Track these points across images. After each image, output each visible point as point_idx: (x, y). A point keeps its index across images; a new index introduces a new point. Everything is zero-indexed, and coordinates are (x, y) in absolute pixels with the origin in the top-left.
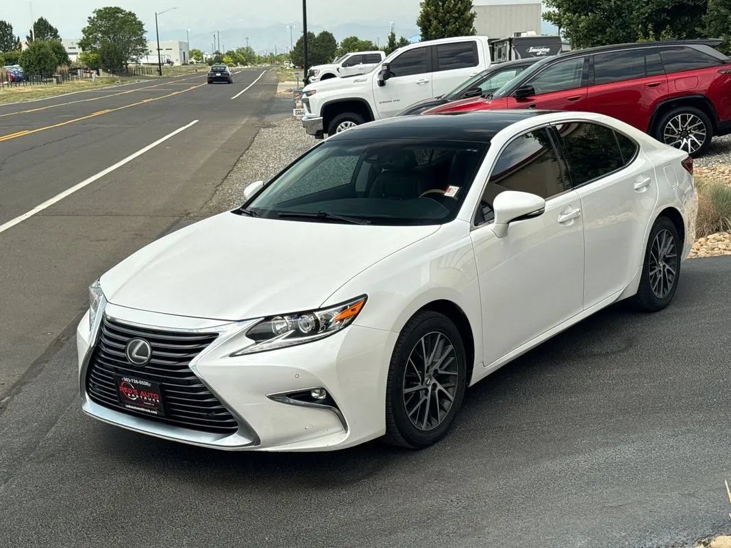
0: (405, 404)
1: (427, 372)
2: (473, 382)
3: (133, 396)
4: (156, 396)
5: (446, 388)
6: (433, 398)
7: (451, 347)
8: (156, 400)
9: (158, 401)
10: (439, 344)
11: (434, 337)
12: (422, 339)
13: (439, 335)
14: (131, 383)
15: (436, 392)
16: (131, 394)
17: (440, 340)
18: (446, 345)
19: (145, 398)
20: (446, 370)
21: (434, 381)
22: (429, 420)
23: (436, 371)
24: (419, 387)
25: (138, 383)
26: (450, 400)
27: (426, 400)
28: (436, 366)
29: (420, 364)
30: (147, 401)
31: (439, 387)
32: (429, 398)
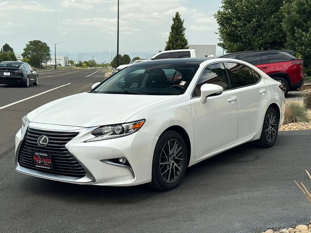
0: (160, 169)
1: (170, 157)
2: (190, 165)
3: (39, 161)
4: (50, 161)
5: (178, 165)
6: (172, 169)
7: (181, 148)
8: (49, 162)
9: (50, 163)
10: (176, 146)
11: (174, 142)
12: (169, 142)
13: (176, 142)
14: (39, 155)
15: (174, 167)
16: (38, 160)
17: (176, 144)
18: (179, 146)
19: (45, 162)
20: (178, 157)
21: (173, 162)
22: (170, 179)
23: (174, 157)
24: (166, 163)
25: (42, 155)
26: (179, 171)
27: (169, 169)
28: (174, 155)
29: (167, 153)
30: (46, 163)
31: (175, 164)
32: (171, 168)
